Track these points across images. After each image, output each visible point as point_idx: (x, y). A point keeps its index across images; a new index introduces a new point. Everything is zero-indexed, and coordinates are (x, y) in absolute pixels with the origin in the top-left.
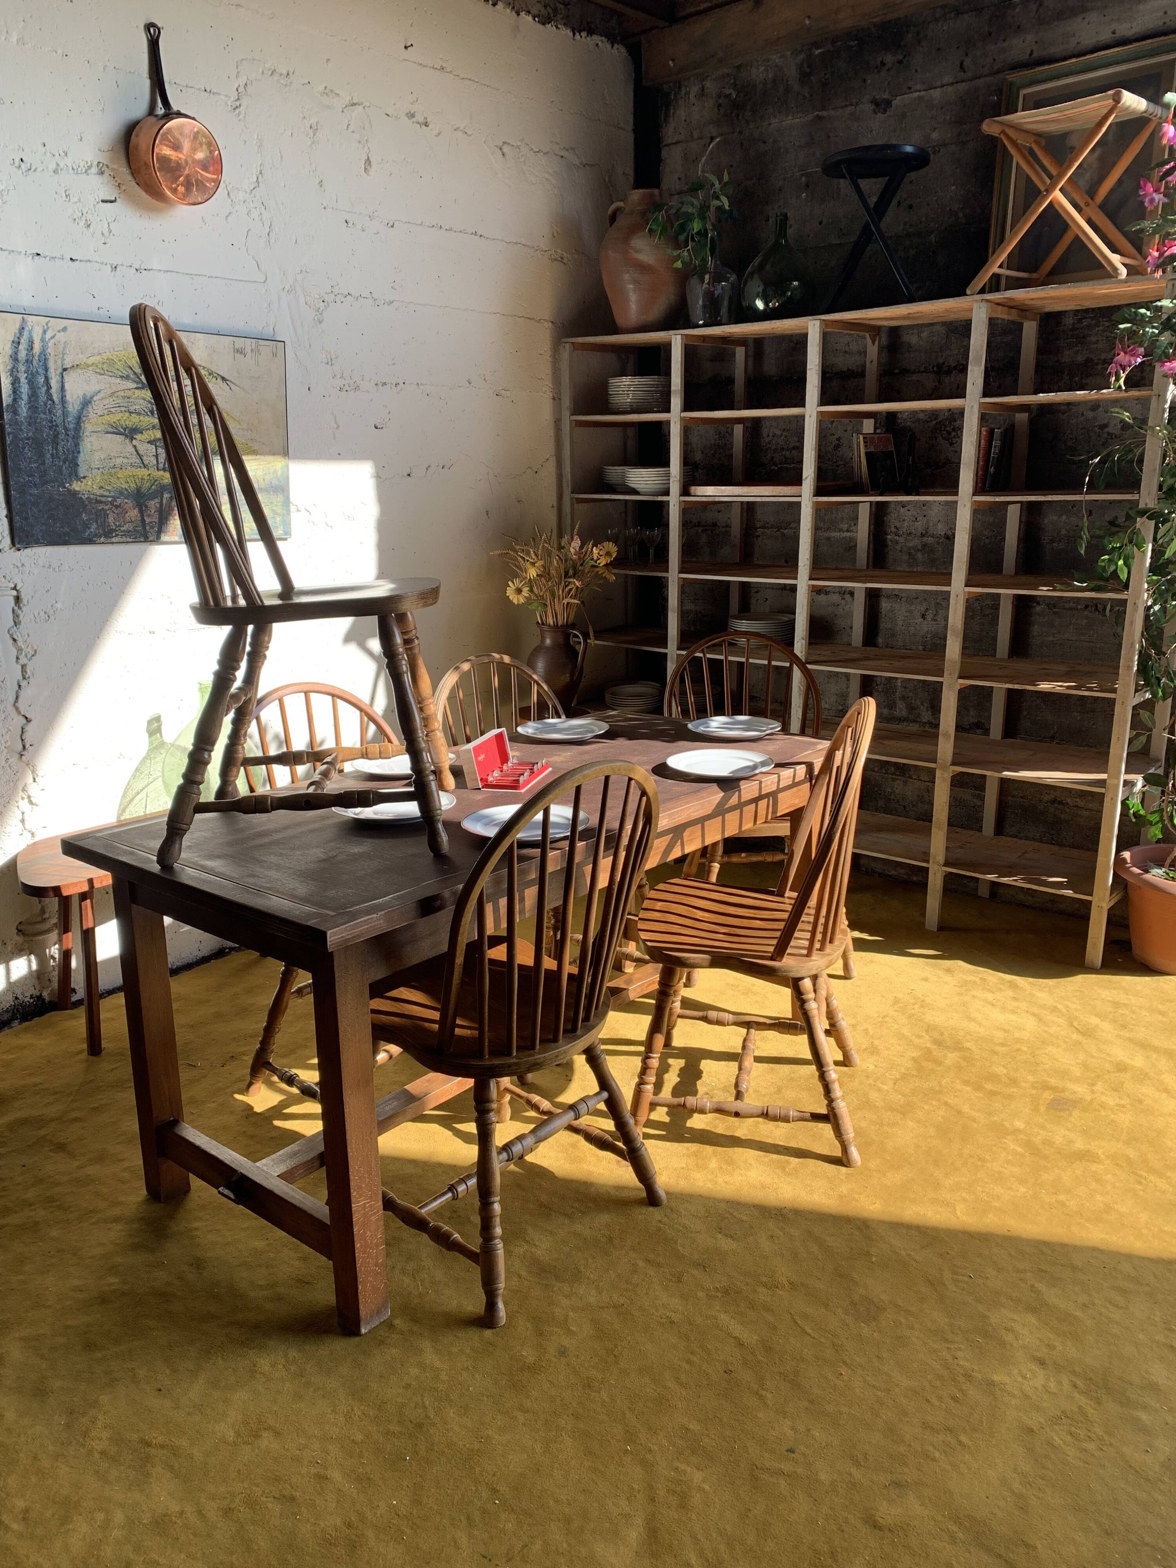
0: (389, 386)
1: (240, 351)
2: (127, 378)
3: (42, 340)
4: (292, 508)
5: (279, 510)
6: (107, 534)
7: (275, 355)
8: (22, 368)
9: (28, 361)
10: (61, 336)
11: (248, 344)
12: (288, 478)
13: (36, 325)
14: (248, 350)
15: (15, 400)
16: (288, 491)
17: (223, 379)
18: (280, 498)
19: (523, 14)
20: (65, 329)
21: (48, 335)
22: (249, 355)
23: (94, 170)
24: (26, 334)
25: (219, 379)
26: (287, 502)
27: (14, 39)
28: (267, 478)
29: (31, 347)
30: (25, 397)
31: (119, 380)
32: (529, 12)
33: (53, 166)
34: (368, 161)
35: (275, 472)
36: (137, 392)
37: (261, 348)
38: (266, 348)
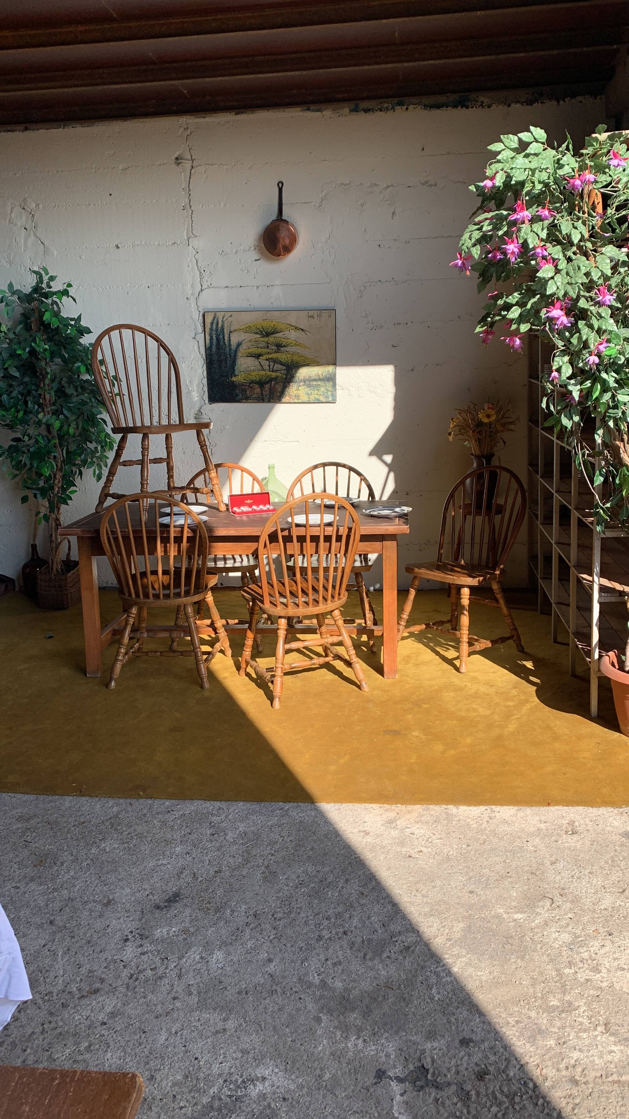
0: (402, 325)
1: (312, 317)
2: (257, 333)
3: (222, 321)
4: (337, 387)
5: (330, 389)
6: (246, 399)
7: (330, 316)
8: (214, 333)
9: (217, 330)
10: (230, 319)
11: (315, 313)
12: (335, 374)
13: (220, 316)
14: (316, 315)
15: (211, 346)
16: (335, 380)
17: (302, 330)
18: (331, 383)
19: (513, 105)
20: (231, 316)
21: (225, 319)
22: (316, 318)
23: (252, 248)
24: (216, 319)
25: (300, 331)
26: (334, 385)
27: (222, 205)
28: (324, 374)
29: (217, 324)
30: (215, 344)
31: (253, 334)
32: (518, 102)
33: (234, 252)
34: (394, 213)
35: (328, 371)
36: (261, 339)
37: (323, 314)
38: (325, 314)
